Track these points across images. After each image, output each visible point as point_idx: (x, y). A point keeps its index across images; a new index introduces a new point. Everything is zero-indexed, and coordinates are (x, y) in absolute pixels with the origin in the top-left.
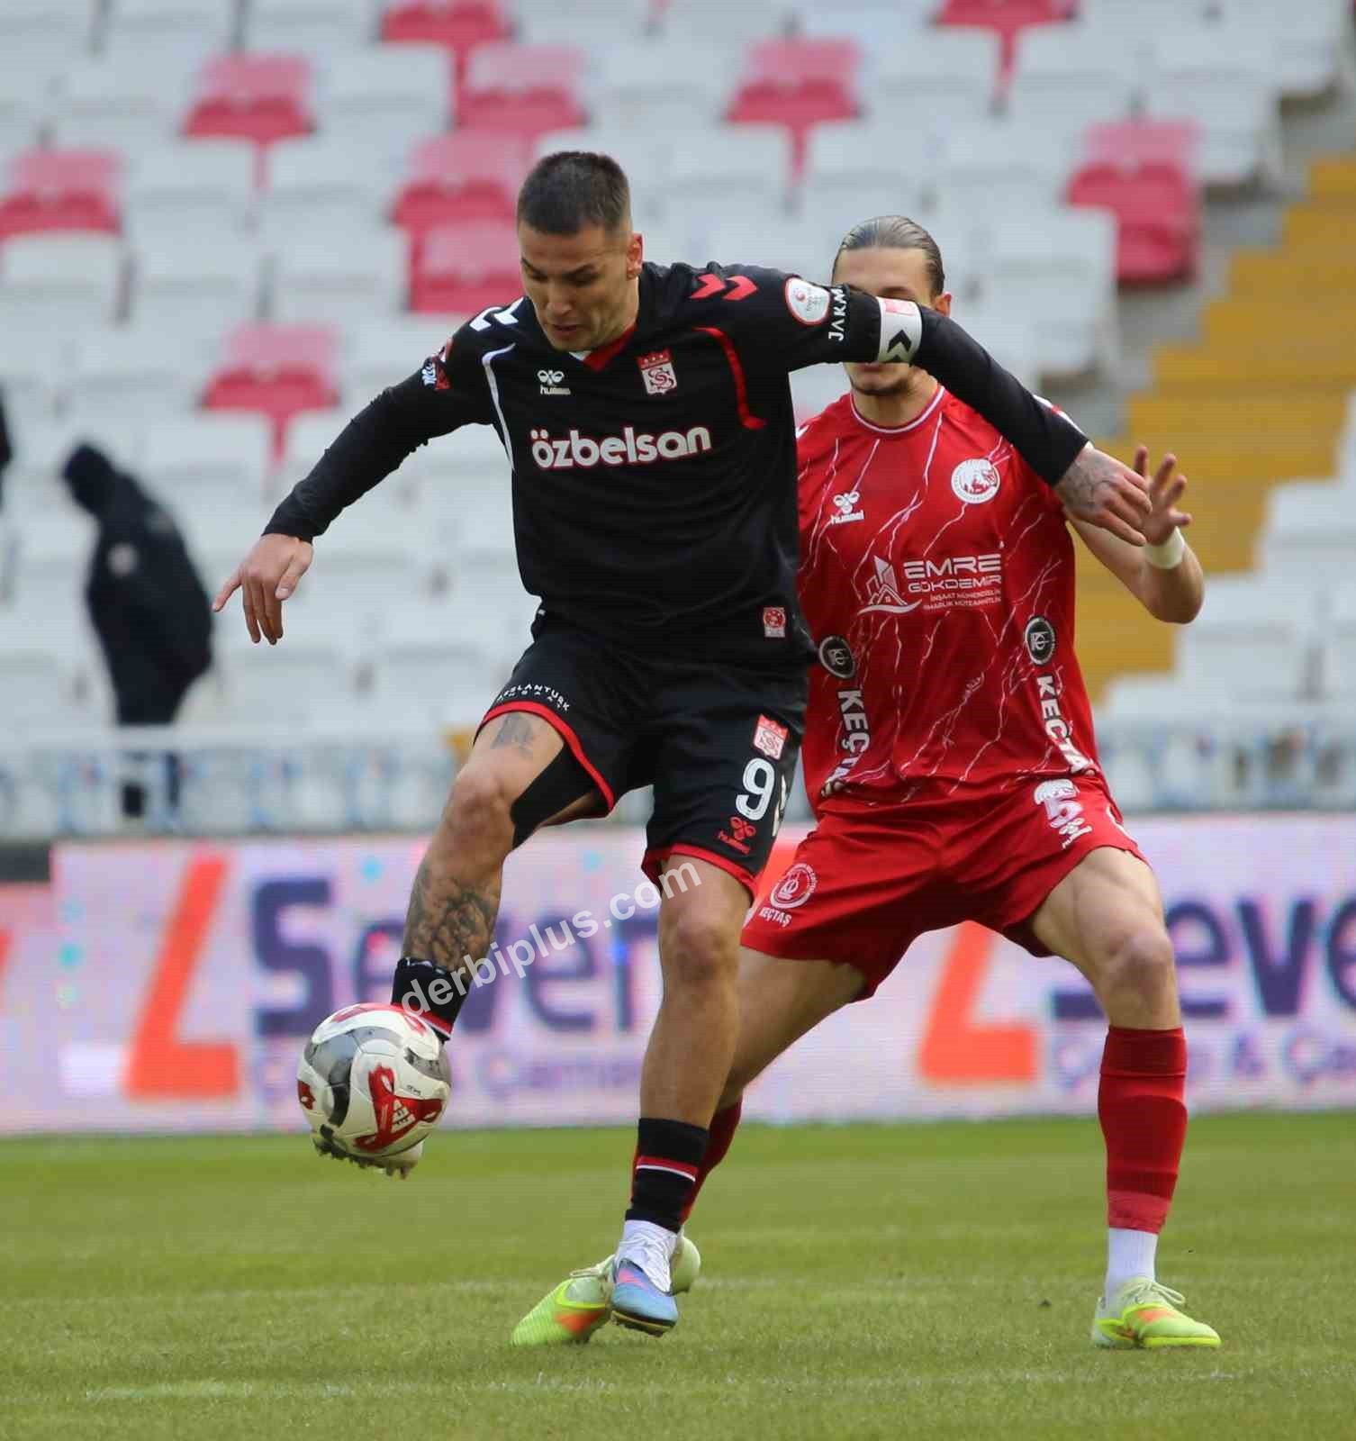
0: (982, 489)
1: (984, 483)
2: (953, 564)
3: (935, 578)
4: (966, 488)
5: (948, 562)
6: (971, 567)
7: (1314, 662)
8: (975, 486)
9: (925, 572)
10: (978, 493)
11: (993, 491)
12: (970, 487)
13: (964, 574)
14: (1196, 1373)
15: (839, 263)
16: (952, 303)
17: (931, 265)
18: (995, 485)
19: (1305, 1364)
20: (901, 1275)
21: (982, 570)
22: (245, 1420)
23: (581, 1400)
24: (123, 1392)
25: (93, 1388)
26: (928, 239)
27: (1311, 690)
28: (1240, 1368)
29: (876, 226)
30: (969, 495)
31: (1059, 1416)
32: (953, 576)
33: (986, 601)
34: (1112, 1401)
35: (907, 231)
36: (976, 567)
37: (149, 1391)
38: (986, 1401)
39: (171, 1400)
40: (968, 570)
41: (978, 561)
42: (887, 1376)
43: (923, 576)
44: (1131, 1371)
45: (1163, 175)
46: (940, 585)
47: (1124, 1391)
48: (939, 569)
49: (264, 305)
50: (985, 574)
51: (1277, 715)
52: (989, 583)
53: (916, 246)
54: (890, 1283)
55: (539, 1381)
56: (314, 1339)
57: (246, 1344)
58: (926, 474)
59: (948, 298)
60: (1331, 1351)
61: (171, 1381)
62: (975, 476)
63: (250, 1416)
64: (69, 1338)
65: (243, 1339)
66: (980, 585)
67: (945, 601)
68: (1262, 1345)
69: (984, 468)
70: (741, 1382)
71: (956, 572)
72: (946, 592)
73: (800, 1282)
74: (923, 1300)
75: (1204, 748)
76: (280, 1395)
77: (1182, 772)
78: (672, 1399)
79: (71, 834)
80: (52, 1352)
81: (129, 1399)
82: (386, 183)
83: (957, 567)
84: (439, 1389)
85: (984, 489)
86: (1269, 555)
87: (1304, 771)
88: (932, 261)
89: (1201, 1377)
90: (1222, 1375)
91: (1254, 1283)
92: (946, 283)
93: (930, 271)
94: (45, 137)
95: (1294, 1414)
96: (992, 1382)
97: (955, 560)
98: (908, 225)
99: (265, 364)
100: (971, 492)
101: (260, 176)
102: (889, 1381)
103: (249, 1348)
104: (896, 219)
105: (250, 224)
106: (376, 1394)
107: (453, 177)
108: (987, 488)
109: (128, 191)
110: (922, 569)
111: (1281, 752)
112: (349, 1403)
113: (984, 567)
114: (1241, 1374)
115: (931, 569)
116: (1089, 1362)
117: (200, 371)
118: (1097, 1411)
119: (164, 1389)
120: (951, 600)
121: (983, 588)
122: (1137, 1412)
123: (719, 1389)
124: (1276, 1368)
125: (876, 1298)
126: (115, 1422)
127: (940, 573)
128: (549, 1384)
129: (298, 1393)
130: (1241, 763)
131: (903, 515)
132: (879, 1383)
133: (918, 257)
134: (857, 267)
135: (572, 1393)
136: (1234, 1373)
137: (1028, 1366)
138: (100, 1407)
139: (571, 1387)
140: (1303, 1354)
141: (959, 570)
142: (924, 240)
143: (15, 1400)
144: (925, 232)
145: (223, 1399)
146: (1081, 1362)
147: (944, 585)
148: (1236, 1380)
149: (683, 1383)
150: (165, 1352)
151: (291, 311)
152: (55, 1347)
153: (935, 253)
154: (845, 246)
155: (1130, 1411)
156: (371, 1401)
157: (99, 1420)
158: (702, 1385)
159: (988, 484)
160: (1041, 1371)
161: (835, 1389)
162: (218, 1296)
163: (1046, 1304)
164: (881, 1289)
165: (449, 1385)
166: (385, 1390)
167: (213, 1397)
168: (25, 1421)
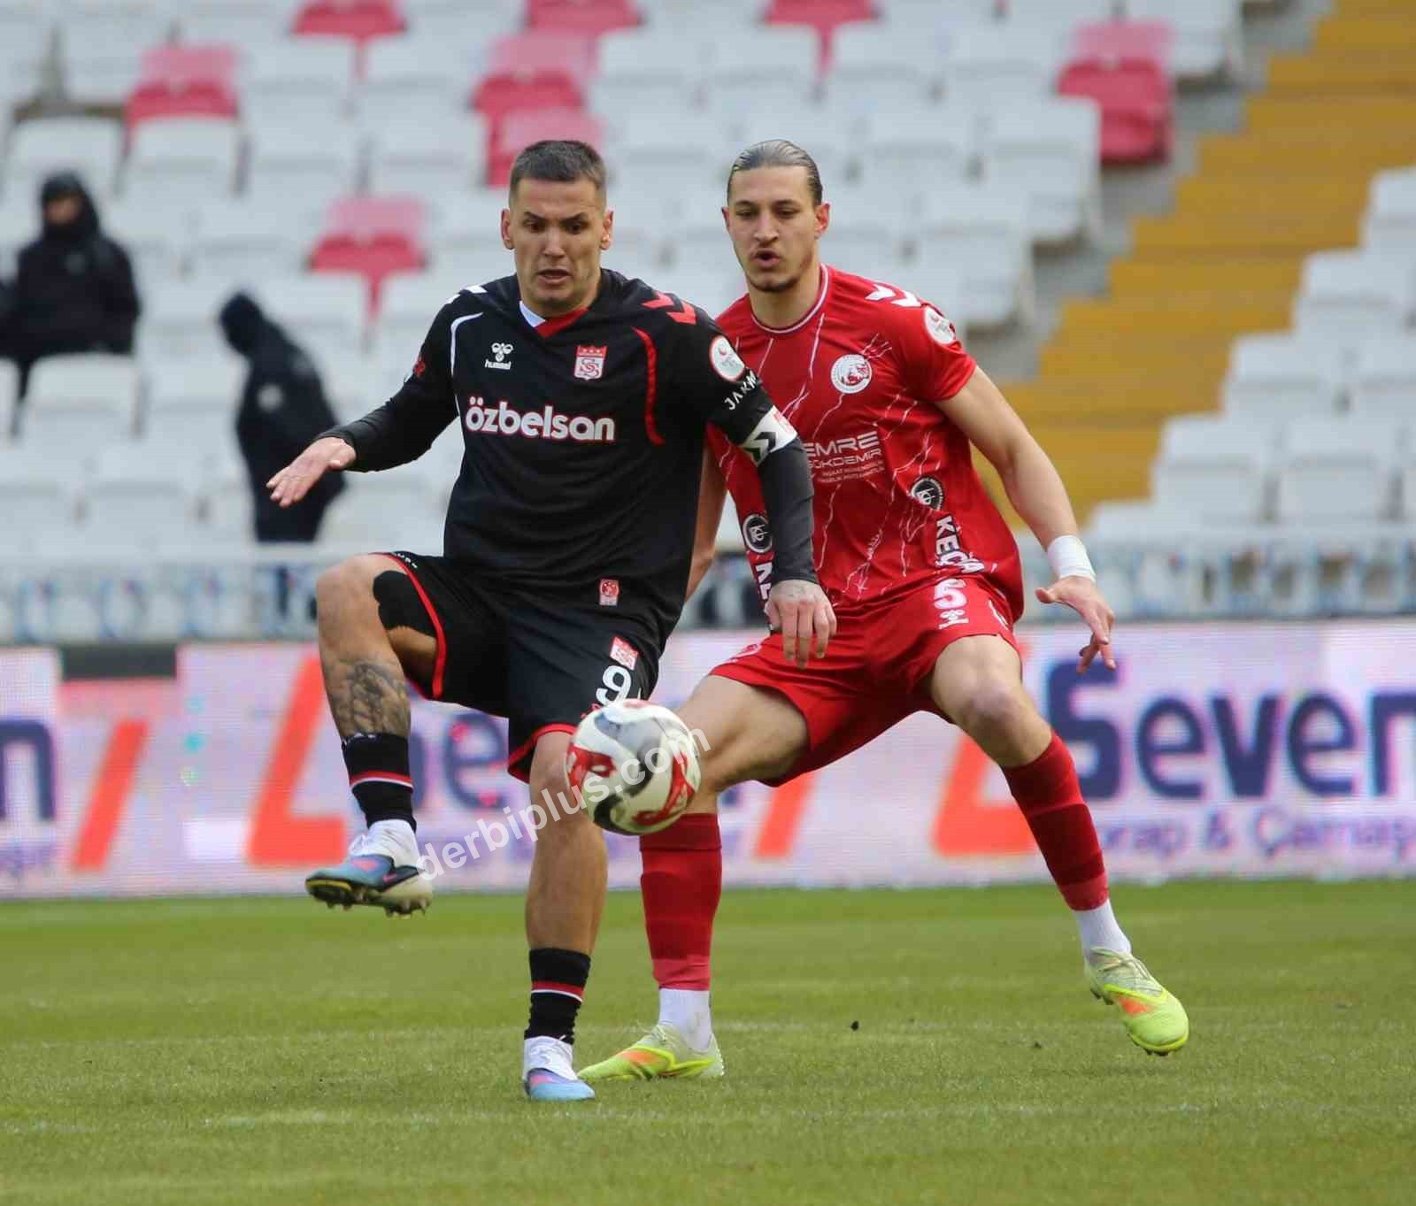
0: (857, 381)
1: (858, 375)
2: (837, 445)
3: (824, 458)
4: (843, 381)
5: (832, 444)
6: (852, 446)
7: (1271, 492)
8: (851, 378)
9: (815, 452)
10: (853, 385)
11: (866, 382)
12: (846, 380)
13: (847, 452)
14: (1167, 1107)
15: (733, 183)
16: (830, 211)
17: (813, 180)
18: (868, 377)
19: (1263, 1098)
20: (912, 1021)
21: (863, 447)
22: (342, 1143)
23: (634, 1127)
24: (237, 1120)
25: (212, 1116)
26: (806, 157)
27: (1269, 514)
28: (1204, 1102)
29: (762, 149)
30: (845, 386)
31: (1048, 1142)
32: (839, 455)
33: (870, 473)
34: (1096, 1130)
35: (790, 151)
36: (857, 446)
37: (260, 1119)
38: (985, 1130)
39: (279, 1126)
40: (851, 449)
41: (857, 440)
42: (900, 1108)
43: (814, 455)
44: (1112, 1104)
45: (1140, 68)
46: (828, 463)
47: (1105, 1121)
48: (826, 450)
49: (363, 178)
50: (867, 450)
51: (1239, 536)
52: (871, 457)
53: (797, 164)
54: (903, 1027)
55: (598, 1111)
56: (402, 1074)
57: (345, 1078)
58: (811, 369)
59: (827, 206)
60: (1285, 1088)
61: (280, 1109)
62: (851, 369)
63: (346, 1140)
64: (191, 1073)
65: (342, 1074)
66: (863, 460)
67: (835, 476)
68: (1225, 1081)
69: (858, 361)
70: (772, 1113)
71: (840, 451)
72: (835, 469)
73: (825, 1026)
74: (931, 1042)
75: (1176, 565)
76: (373, 1121)
77: (1156, 585)
78: (713, 1127)
79: (196, 637)
80: (176, 1085)
81: (244, 1125)
82: (467, 74)
83: (840, 447)
84: (511, 1117)
85: (858, 381)
86: (1232, 398)
87: (1262, 585)
88: (812, 177)
89: (1172, 1109)
90: (1191, 1108)
91: (1219, 1027)
92: (824, 193)
93: (811, 185)
94: (173, 35)
95: (1253, 1141)
96: (989, 1112)
97: (839, 442)
98: (789, 147)
99: (364, 230)
100: (847, 384)
101: (359, 67)
102: (902, 1112)
103: (347, 1081)
104: (779, 142)
105: (349, 110)
106: (456, 1122)
107: (525, 69)
108: (861, 379)
109: (243, 81)
110: (812, 450)
111: (1243, 568)
112: (433, 1129)
113: (863, 444)
114: (1206, 1106)
115: (820, 450)
116: (1075, 1098)
117: (306, 236)
118: (1081, 1138)
119: (273, 1116)
120: (838, 475)
121: (867, 462)
122: (1116, 1140)
123: (754, 1119)
124: (1236, 1100)
125: (892, 1040)
126: (230, 1145)
127: (827, 453)
128: (607, 1113)
129: (389, 1121)
130: (1208, 577)
131: (794, 404)
132: (893, 1114)
133: (799, 174)
134: (749, 184)
135: (626, 1122)
136: (1200, 1107)
137: (1022, 1099)
138: (219, 1133)
139: (625, 1117)
140: (1260, 1091)
141: (842, 449)
142: (803, 158)
143: (144, 1126)
144: (804, 151)
145: (326, 1127)
146: (1068, 1096)
147: (832, 463)
148: (1202, 1112)
149: (723, 1114)
150: (274, 1084)
151: (385, 185)
152: (180, 1081)
153: (813, 169)
154: (736, 168)
155: (1110, 1137)
156: (452, 1128)
157: (216, 1144)
158: (738, 1116)
159: (861, 376)
160: (1033, 1104)
161: (855, 1119)
162: (321, 1037)
163: (1037, 1046)
164: (894, 1032)
165: (520, 1114)
166: (464, 1118)
167: (316, 1125)
168: (152, 1144)
